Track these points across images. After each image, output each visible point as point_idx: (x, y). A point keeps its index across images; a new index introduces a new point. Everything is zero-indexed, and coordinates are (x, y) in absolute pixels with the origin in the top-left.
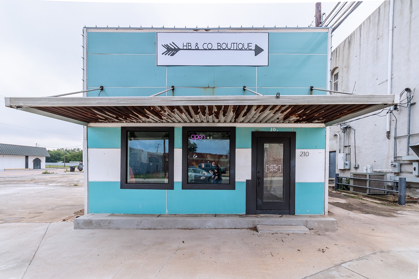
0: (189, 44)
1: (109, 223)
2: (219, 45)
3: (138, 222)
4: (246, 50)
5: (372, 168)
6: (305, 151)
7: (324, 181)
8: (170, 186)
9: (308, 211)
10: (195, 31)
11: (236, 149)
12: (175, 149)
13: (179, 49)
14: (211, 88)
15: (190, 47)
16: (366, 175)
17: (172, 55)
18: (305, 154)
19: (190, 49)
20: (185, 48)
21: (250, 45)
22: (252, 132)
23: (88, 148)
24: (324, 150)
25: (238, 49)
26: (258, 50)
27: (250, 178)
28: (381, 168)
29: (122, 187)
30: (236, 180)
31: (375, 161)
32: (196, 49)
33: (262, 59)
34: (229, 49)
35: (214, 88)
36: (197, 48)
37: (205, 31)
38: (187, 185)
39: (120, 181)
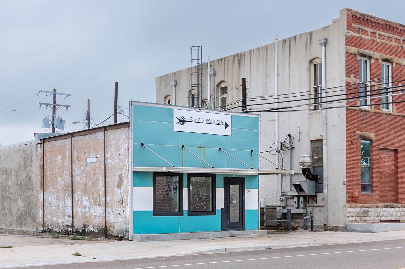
0: (192, 118)
1: (159, 237)
2: (207, 120)
3: (175, 236)
4: (220, 125)
5: (265, 202)
6: (250, 189)
7: (258, 209)
8: (181, 214)
9: (251, 228)
10: (194, 110)
11: (216, 188)
12: (184, 188)
13: (186, 121)
14: (203, 148)
15: (192, 120)
16: (264, 209)
17: (183, 124)
18: (249, 192)
19: (192, 122)
20: (189, 120)
21: (223, 122)
22: (224, 178)
23: (133, 187)
24: (258, 189)
25: (217, 124)
26: (227, 126)
27: (223, 208)
28: (272, 203)
29: (154, 215)
30: (216, 209)
32: (195, 122)
33: (228, 131)
34: (212, 124)
35: (204, 148)
37: (199, 110)
38: (190, 213)
39: (152, 210)
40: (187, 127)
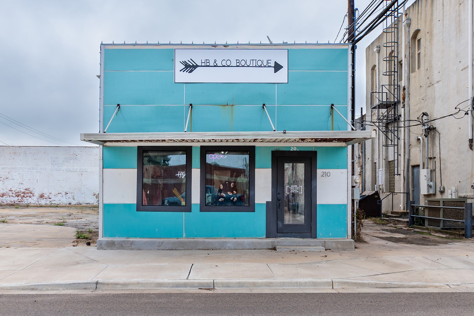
0: (208, 61)
1: (131, 244)
2: (238, 61)
3: (160, 243)
4: (265, 67)
5: (457, 191)
6: (327, 171)
7: (347, 203)
8: (188, 208)
9: (330, 234)
10: (213, 48)
11: (256, 169)
12: (192, 169)
13: (197, 66)
14: (229, 105)
15: (208, 64)
16: (439, 201)
17: (191, 72)
18: (326, 175)
19: (209, 66)
20: (203, 64)
21: (269, 62)
22: (272, 152)
23: (103, 168)
24: (346, 170)
25: (257, 66)
26: (277, 67)
27: (270, 200)
28: (466, 192)
29: (138, 210)
30: (256, 202)
31: (460, 182)
32: (215, 66)
33: (282, 76)
34: (248, 66)
35: (233, 105)
36: (215, 64)
37: (224, 47)
38: (205, 207)
39: (136, 203)
40: (198, 75)
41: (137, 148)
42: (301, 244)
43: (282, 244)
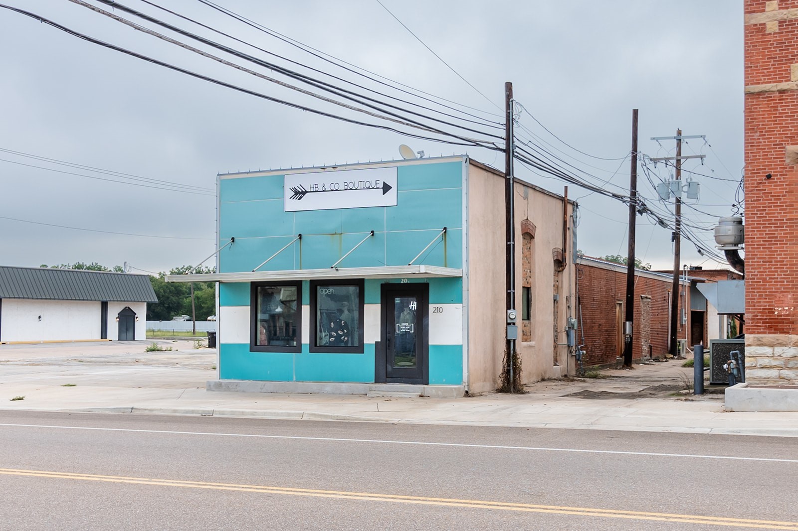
0: (317, 186)
1: (237, 386)
2: (346, 184)
4: (373, 188)
6: (439, 306)
7: (462, 343)
8: (298, 349)
9: (444, 380)
10: (322, 170)
11: (365, 305)
12: (302, 306)
13: (306, 192)
14: (338, 234)
15: (317, 189)
17: (299, 199)
18: (438, 310)
19: (317, 191)
20: (312, 190)
21: (377, 182)
22: (382, 285)
23: (220, 306)
24: (461, 305)
25: (365, 188)
26: (386, 188)
27: (379, 339)
29: (251, 350)
30: (365, 342)
32: (324, 191)
33: (390, 199)
34: (356, 189)
35: (341, 234)
36: (324, 189)
37: (332, 169)
38: (315, 346)
39: (249, 343)
40: (308, 203)
41: (250, 284)
42: (399, 390)
43: (380, 389)
